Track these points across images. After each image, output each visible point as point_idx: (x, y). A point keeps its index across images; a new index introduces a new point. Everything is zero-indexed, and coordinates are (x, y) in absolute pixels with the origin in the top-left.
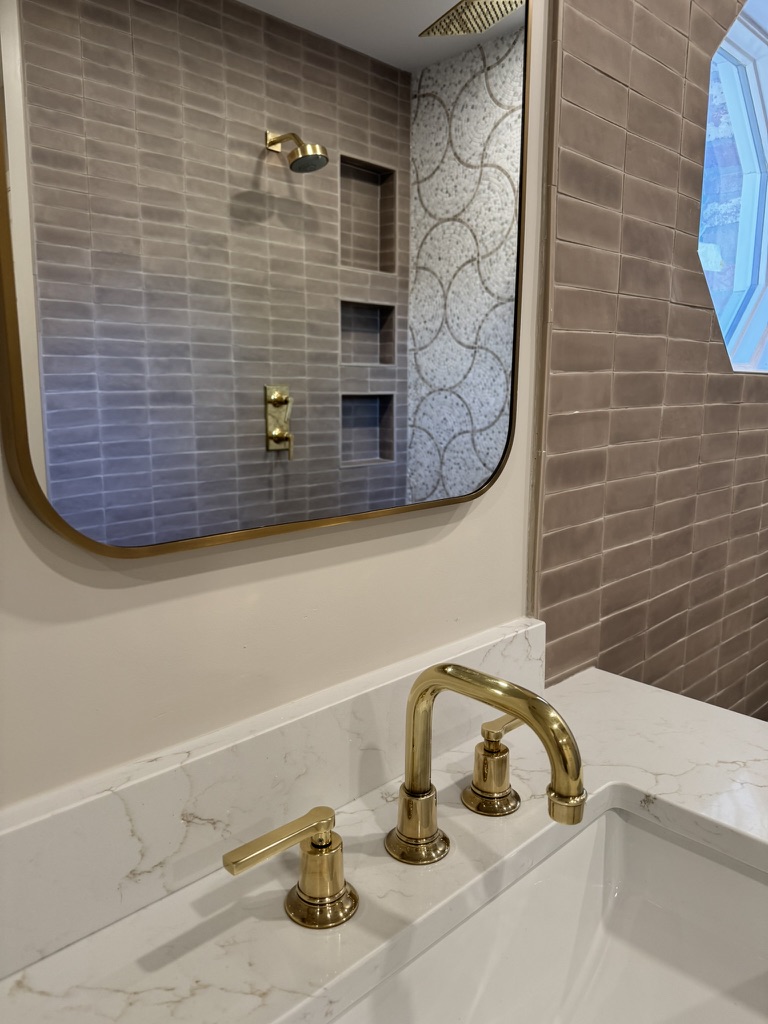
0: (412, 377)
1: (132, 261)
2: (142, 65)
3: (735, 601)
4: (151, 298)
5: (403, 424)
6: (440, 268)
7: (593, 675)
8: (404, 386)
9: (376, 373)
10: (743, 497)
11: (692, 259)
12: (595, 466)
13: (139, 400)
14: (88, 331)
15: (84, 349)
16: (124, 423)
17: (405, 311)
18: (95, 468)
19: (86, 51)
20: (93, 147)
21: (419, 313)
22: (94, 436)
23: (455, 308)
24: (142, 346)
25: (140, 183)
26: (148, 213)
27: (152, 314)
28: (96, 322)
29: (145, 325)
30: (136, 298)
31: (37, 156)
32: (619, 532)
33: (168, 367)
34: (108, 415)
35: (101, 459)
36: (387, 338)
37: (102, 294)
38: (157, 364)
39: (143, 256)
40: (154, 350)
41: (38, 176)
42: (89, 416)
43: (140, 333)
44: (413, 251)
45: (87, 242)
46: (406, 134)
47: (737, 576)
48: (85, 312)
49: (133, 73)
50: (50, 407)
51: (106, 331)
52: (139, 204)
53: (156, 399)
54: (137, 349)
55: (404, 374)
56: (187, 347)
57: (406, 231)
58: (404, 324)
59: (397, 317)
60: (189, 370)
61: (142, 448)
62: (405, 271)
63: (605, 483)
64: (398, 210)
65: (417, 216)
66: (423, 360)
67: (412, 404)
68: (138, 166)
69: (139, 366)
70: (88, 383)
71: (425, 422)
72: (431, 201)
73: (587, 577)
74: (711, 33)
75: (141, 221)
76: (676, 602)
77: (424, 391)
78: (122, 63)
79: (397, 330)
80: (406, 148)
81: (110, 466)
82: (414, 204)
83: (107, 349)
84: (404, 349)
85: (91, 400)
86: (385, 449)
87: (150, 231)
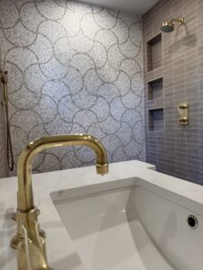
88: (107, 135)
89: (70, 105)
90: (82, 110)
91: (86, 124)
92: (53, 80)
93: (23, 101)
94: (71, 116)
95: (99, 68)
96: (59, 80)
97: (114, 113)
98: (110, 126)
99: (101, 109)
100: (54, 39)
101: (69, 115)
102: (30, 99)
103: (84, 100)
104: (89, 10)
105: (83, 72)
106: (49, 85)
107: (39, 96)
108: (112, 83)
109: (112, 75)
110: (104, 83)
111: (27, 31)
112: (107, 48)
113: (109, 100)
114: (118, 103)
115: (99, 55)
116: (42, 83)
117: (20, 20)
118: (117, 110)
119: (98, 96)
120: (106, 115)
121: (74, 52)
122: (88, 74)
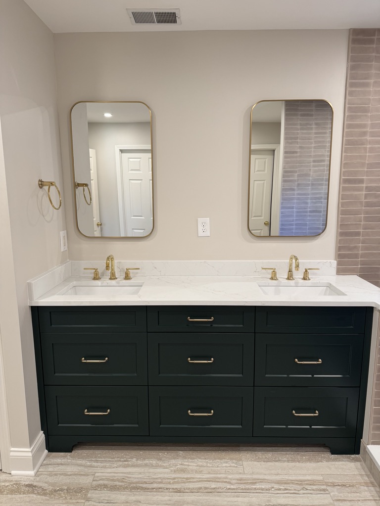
1: (308, 175)
2: (316, 124)
4: (313, 185)
7: (356, 277)
12: (358, 234)
13: (306, 212)
14: (294, 195)
15: (292, 199)
16: (301, 218)
18: (292, 229)
19: (301, 124)
20: (301, 147)
22: (293, 221)
24: (308, 198)
25: (313, 154)
26: (314, 161)
27: (312, 189)
28: (296, 192)
29: (310, 192)
30: (308, 185)
31: (286, 152)
32: (367, 248)
33: (315, 203)
34: (297, 216)
35: (294, 227)
37: (299, 185)
38: (312, 202)
39: (311, 173)
40: (312, 199)
41: (285, 157)
42: (292, 216)
43: (308, 194)
45: (296, 172)
48: (293, 190)
49: (314, 126)
50: (282, 214)
51: (299, 194)
52: (312, 159)
53: (311, 212)
54: (307, 199)
56: (322, 197)
60: (322, 204)
61: (306, 225)
63: (361, 238)
68: (313, 150)
69: (307, 203)
70: (293, 208)
75: (312, 164)
78: (311, 125)
81: (296, 229)
83: (298, 199)
85: (293, 212)
87: (314, 166)
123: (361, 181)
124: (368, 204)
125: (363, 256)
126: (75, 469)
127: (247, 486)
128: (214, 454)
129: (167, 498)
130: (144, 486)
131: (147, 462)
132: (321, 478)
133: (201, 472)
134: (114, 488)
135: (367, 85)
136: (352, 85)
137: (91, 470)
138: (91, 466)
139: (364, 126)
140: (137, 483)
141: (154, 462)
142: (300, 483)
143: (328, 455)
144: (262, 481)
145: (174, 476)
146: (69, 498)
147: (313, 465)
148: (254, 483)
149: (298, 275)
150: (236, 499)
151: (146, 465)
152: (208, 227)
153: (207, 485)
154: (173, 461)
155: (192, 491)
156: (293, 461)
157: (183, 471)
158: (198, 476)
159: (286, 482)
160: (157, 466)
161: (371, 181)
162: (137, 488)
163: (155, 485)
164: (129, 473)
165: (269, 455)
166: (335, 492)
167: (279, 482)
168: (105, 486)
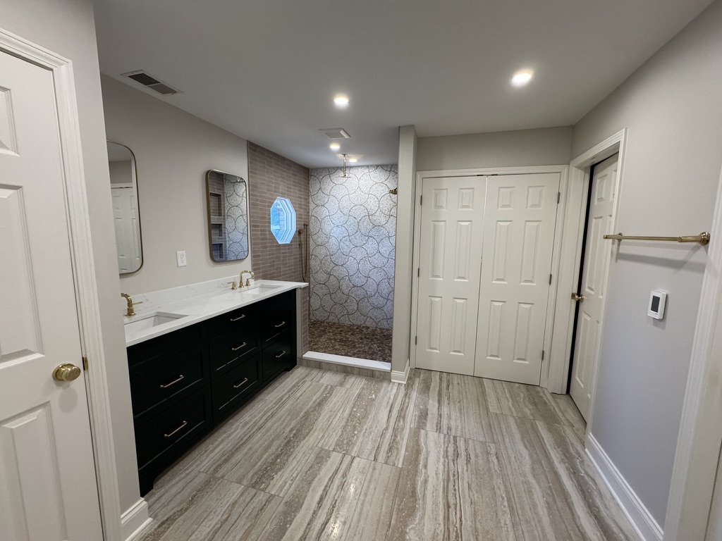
0: (227, 239)
3: (284, 275)
5: (226, 250)
6: (234, 216)
8: (225, 241)
9: (218, 239)
10: (283, 260)
11: (270, 231)
12: (259, 256)
17: (225, 225)
21: (229, 225)
23: (237, 225)
32: (263, 264)
36: (221, 231)
44: (226, 212)
46: (223, 187)
47: (283, 271)
55: (225, 238)
57: (224, 207)
58: (225, 227)
59: (223, 226)
62: (224, 216)
63: (261, 258)
64: (222, 203)
65: (227, 204)
66: (230, 236)
67: (228, 246)
71: (232, 249)
72: (231, 202)
73: (259, 269)
74: (270, 206)
76: (273, 273)
77: (231, 242)
79: (223, 229)
80: (223, 190)
82: (226, 201)
84: (225, 233)
86: (221, 256)
88: (375, 268)
89: (348, 243)
90: (356, 247)
91: (358, 258)
92: (337, 226)
93: (319, 240)
94: (348, 251)
95: (372, 215)
96: (342, 226)
97: (382, 251)
98: (378, 260)
99: (371, 246)
100: (339, 197)
101: (346, 250)
102: (324, 238)
103: (358, 240)
104: (367, 170)
105: (359, 219)
106: (335, 229)
107: (328, 237)
108: (382, 226)
109: (383, 220)
110: (375, 226)
111: (324, 195)
112: (379, 198)
113: (378, 240)
114: (386, 242)
115: (372, 205)
116: (330, 229)
117: (320, 188)
118: (386, 248)
119: (369, 237)
120: (375, 252)
121: (352, 205)
122: (363, 220)
123: (258, 226)
124: (262, 239)
125: (263, 267)
126: (180, 485)
127: (281, 402)
128: (248, 408)
129: (260, 435)
130: (241, 443)
131: (220, 440)
132: (297, 380)
133: (255, 416)
134: (226, 461)
135: (256, 174)
136: (252, 172)
137: (193, 474)
138: (187, 475)
139: (257, 196)
140: (234, 447)
141: (225, 435)
142: (294, 386)
143: (288, 373)
144: (283, 396)
145: (246, 428)
146: (209, 490)
147: (289, 379)
148: (282, 399)
149: (244, 284)
150: (286, 407)
151: (223, 440)
152: (184, 259)
153: (267, 415)
154: (234, 427)
155: (265, 423)
156: (281, 383)
157: (246, 423)
158: (256, 419)
159: (291, 390)
160: (230, 435)
161: (262, 226)
162: (238, 448)
163: (245, 438)
164: (221, 450)
165: (270, 389)
166: (308, 379)
167: (289, 392)
168: (220, 465)
